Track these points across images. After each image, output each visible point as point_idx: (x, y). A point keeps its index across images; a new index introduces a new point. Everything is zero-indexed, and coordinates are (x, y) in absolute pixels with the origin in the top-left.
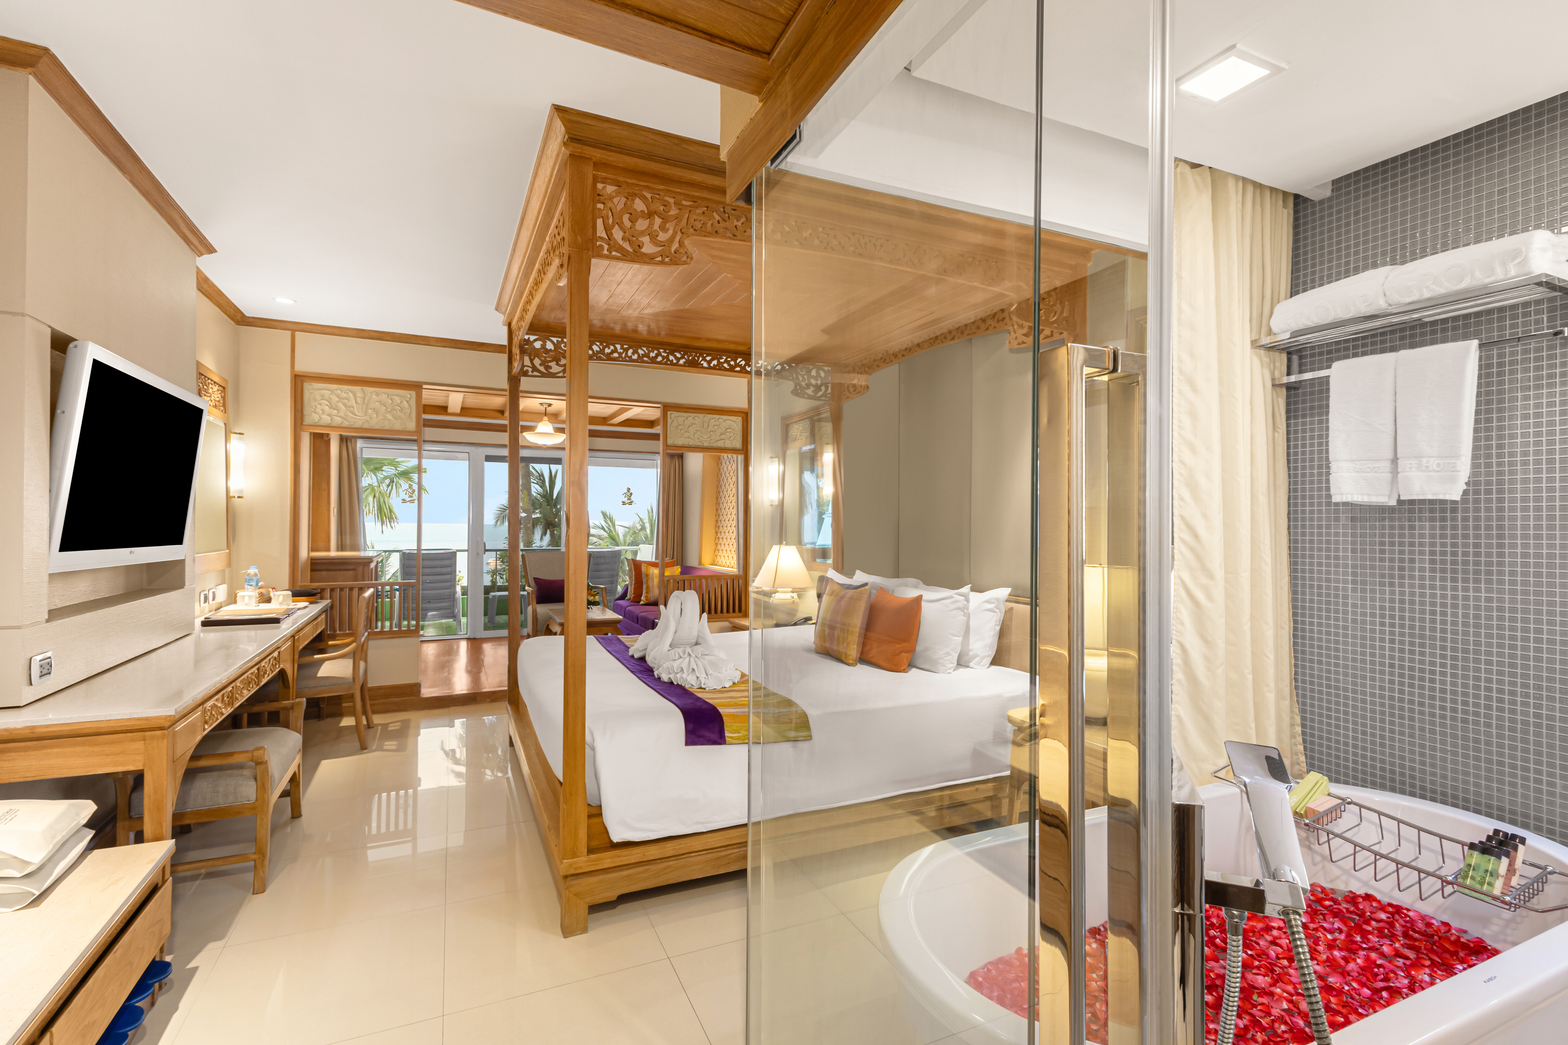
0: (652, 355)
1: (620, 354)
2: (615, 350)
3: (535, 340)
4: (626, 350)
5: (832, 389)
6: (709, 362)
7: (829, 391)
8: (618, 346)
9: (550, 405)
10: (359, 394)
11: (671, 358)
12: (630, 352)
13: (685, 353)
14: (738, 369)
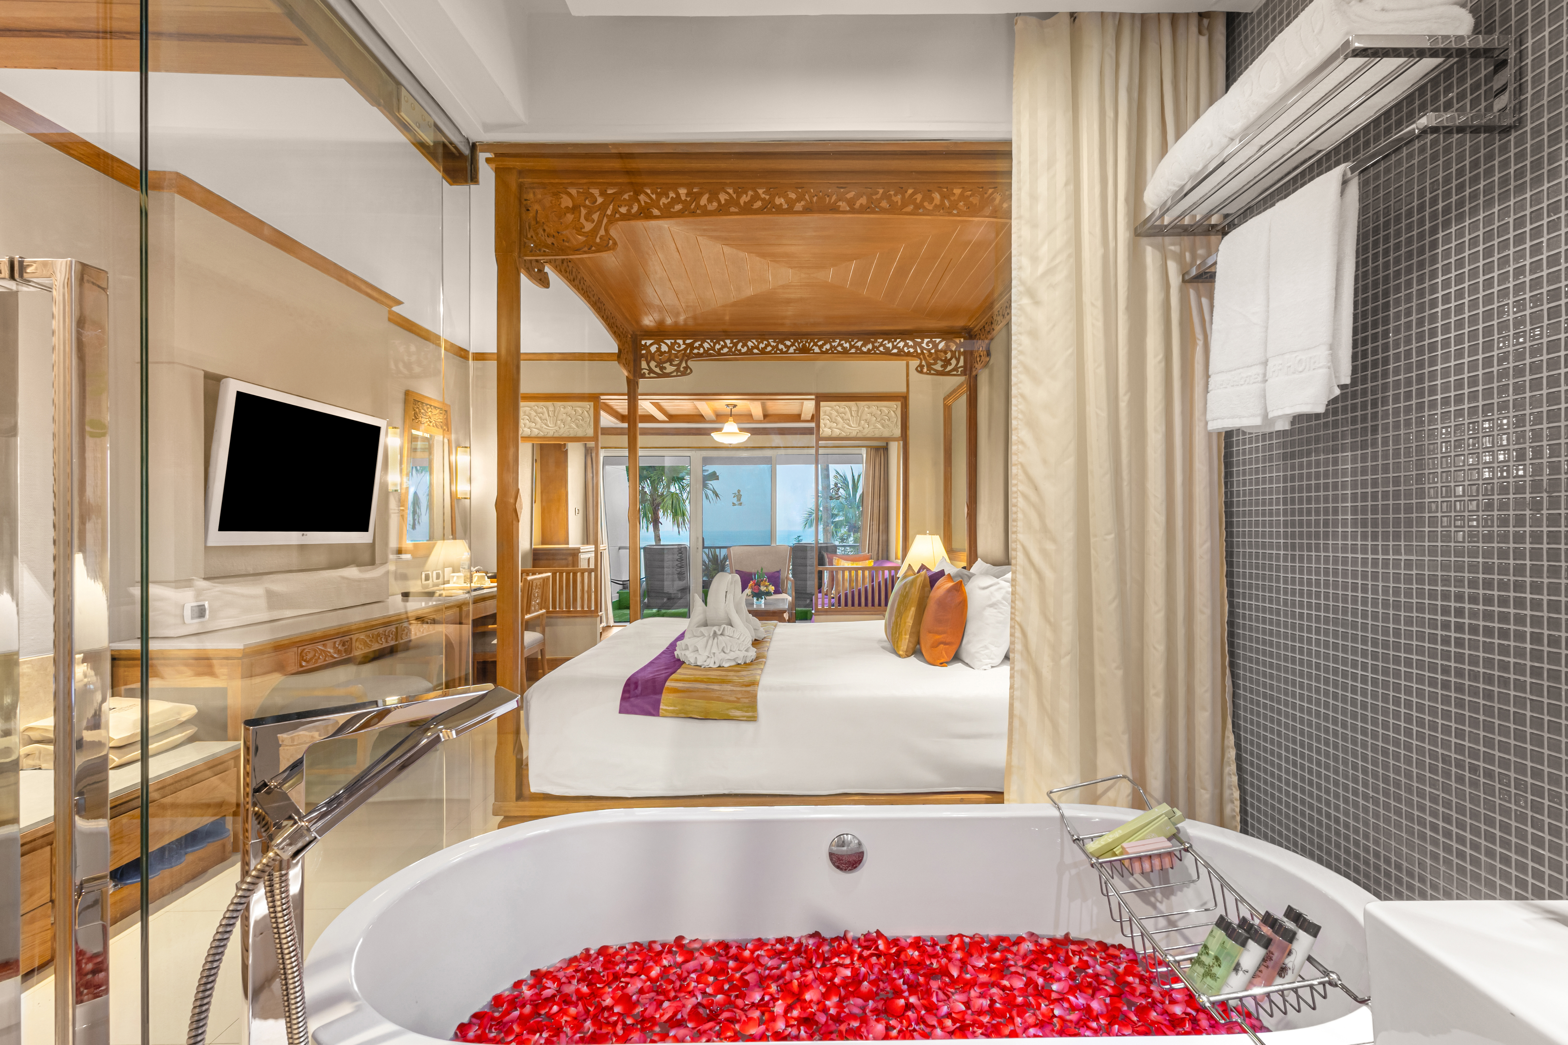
0: (762, 346)
1: (730, 348)
2: (725, 346)
3: (651, 345)
4: (736, 345)
5: (965, 362)
6: (821, 347)
7: (961, 363)
8: (728, 342)
9: (735, 406)
10: (551, 409)
11: (781, 346)
12: (739, 346)
13: (796, 340)
14: (853, 351)
